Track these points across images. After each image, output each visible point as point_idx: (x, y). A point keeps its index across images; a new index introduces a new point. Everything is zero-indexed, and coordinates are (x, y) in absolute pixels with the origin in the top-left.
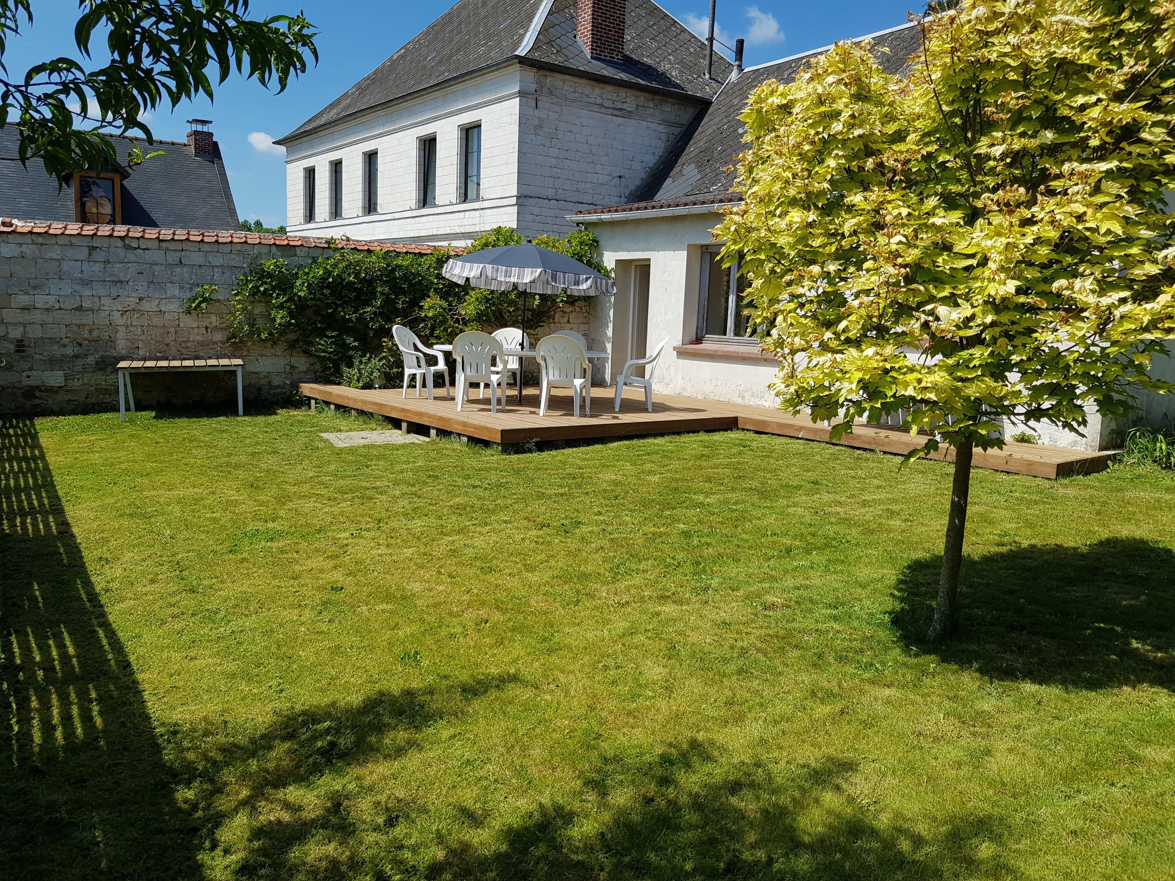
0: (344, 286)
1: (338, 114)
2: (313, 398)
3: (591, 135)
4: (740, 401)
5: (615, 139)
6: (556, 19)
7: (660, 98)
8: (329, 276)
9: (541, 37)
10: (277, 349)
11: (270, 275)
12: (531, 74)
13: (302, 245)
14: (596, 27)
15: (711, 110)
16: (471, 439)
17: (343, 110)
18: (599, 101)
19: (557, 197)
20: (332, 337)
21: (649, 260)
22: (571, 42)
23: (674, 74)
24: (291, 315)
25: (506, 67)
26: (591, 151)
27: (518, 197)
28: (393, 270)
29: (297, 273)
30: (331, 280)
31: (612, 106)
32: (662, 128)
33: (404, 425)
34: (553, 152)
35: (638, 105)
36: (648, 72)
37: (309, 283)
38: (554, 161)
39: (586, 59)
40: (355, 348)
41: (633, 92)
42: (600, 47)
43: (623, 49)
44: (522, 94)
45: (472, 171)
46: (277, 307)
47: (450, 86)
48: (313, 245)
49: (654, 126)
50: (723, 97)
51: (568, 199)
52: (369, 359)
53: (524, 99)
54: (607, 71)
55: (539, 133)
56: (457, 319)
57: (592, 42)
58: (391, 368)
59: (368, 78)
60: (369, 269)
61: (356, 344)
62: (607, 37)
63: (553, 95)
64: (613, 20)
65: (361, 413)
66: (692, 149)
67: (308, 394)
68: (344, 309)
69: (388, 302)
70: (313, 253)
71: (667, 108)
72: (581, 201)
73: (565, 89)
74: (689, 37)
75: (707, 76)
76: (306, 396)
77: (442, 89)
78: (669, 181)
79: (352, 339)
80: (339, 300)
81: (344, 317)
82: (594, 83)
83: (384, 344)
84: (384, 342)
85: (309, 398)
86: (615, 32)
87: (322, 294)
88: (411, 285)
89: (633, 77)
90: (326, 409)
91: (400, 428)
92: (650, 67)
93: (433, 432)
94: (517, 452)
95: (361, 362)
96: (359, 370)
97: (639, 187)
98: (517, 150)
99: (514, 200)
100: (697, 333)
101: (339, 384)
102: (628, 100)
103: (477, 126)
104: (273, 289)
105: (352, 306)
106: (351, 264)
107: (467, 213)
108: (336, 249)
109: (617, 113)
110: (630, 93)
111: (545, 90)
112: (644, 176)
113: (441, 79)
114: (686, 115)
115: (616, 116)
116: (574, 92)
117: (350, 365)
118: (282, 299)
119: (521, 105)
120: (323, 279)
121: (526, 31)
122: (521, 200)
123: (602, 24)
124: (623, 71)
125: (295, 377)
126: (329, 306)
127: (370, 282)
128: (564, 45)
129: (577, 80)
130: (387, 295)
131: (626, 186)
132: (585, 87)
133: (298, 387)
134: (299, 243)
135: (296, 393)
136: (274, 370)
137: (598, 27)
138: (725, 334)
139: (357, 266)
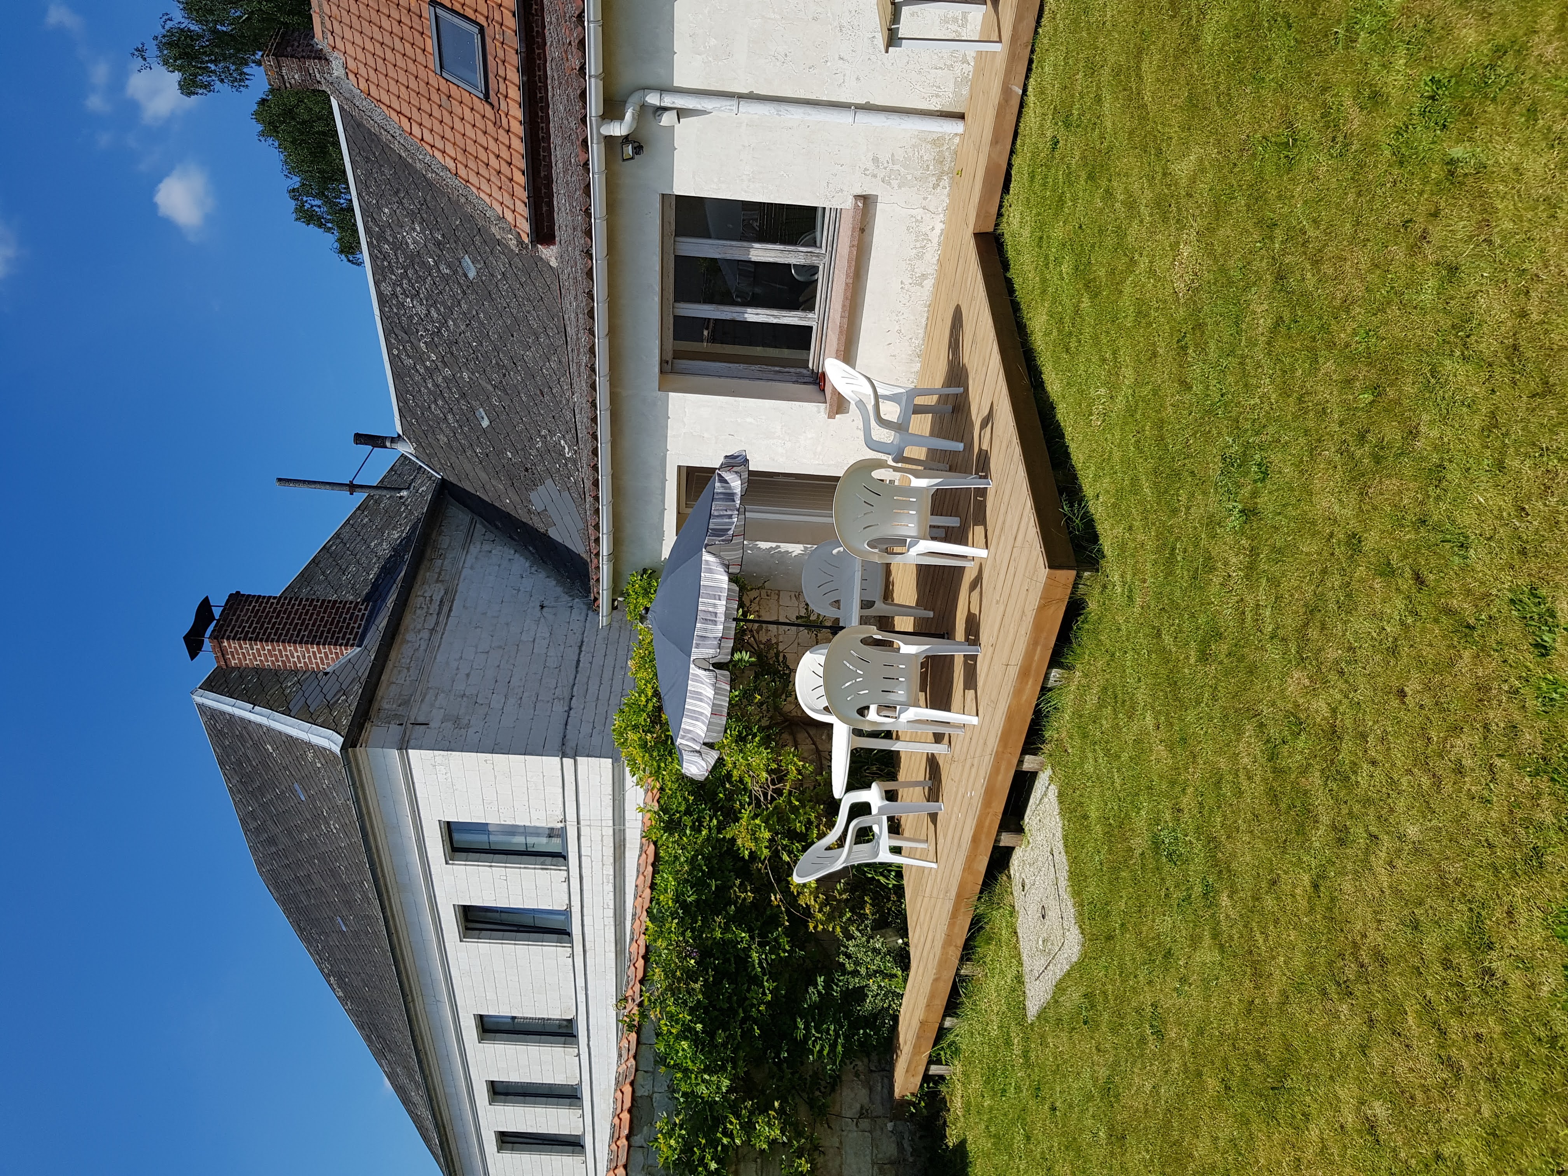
0: (710, 1002)
1: (418, 1087)
2: (927, 1069)
3: (476, 647)
4: (929, 283)
5: (485, 614)
6: (296, 704)
7: (429, 551)
8: (691, 1030)
9: (319, 721)
10: (827, 1144)
11: (687, 1148)
12: (374, 731)
13: (632, 1084)
14: (315, 640)
15: (452, 479)
16: (1057, 659)
17: (411, 1078)
18: (425, 634)
19: (567, 696)
20: (807, 1028)
21: (679, 467)
22: (334, 677)
23: (396, 536)
24: (764, 1108)
25: (359, 771)
26: (500, 647)
27: (564, 755)
28: (684, 905)
29: (685, 1094)
30: (699, 1027)
31: (435, 616)
32: (474, 549)
33: (1006, 840)
34: (497, 701)
35: (437, 581)
36: (388, 570)
37: (705, 1071)
38: (512, 701)
39: (361, 653)
40: (828, 986)
41: (416, 587)
42: (345, 633)
43: (351, 603)
44: (403, 745)
45: (518, 841)
46: (748, 1136)
47: (384, 876)
48: (632, 1062)
49: (470, 559)
50: (435, 461)
51: (571, 681)
52: (849, 956)
53: (412, 742)
54: (382, 622)
55: (466, 722)
56: (774, 791)
57: (335, 645)
58: (863, 917)
59: (368, 1039)
60: (680, 953)
61: (820, 980)
62: (331, 624)
63: (409, 700)
64: (306, 614)
65: (968, 952)
66: (507, 502)
67: (919, 1078)
68: (753, 1005)
69: (742, 917)
70: (647, 1064)
71: (445, 541)
72: (575, 662)
73: (402, 682)
74: (348, 527)
75: (404, 493)
76: (922, 1086)
77: (388, 892)
78: (553, 533)
79: (811, 989)
80: (736, 1013)
81: (768, 1004)
82: (399, 639)
83: (820, 927)
84: (815, 927)
85: (927, 1078)
86: (325, 613)
87: (724, 1045)
88: (711, 874)
89: (395, 585)
90: (951, 1037)
91: (1009, 851)
92: (383, 568)
93: (1030, 763)
94: (1094, 538)
95: (855, 973)
96: (869, 976)
97: (558, 582)
98: (489, 756)
99: (568, 762)
100: (805, 383)
101: (895, 1018)
102: (427, 594)
103: (450, 829)
104: (713, 1143)
105: (749, 990)
106: (670, 988)
107: (583, 853)
108: (643, 1015)
109: (445, 609)
110: (417, 590)
111: (401, 711)
112: (542, 575)
113: (372, 895)
114: (459, 517)
115: (450, 610)
116: (408, 669)
117: (860, 994)
118: (734, 1124)
119: (420, 748)
120: (696, 1041)
121: (309, 745)
122: (568, 751)
123: (311, 631)
124: (384, 600)
125: (878, 1109)
126: (747, 1034)
127: (705, 953)
128: (337, 686)
129: (390, 664)
130: (730, 920)
131: (557, 599)
132: (401, 654)
133: (904, 1103)
134: (628, 1089)
135: (914, 1104)
136: (868, 1152)
137: (315, 636)
138: (811, 328)
139: (674, 973)
